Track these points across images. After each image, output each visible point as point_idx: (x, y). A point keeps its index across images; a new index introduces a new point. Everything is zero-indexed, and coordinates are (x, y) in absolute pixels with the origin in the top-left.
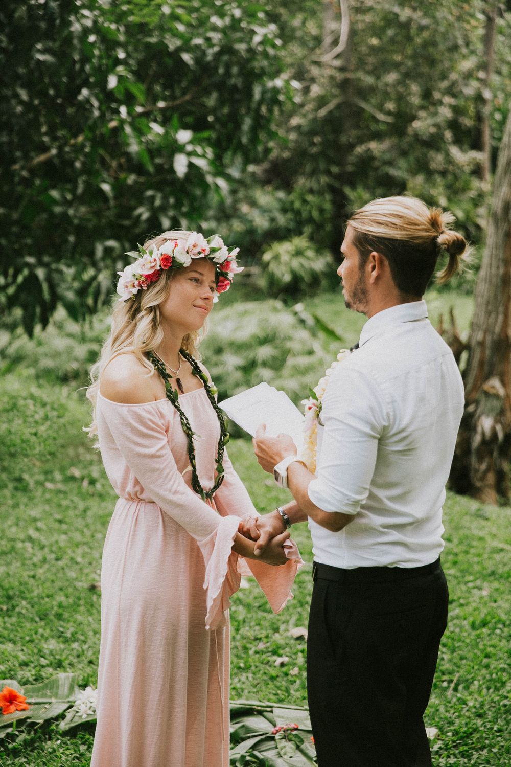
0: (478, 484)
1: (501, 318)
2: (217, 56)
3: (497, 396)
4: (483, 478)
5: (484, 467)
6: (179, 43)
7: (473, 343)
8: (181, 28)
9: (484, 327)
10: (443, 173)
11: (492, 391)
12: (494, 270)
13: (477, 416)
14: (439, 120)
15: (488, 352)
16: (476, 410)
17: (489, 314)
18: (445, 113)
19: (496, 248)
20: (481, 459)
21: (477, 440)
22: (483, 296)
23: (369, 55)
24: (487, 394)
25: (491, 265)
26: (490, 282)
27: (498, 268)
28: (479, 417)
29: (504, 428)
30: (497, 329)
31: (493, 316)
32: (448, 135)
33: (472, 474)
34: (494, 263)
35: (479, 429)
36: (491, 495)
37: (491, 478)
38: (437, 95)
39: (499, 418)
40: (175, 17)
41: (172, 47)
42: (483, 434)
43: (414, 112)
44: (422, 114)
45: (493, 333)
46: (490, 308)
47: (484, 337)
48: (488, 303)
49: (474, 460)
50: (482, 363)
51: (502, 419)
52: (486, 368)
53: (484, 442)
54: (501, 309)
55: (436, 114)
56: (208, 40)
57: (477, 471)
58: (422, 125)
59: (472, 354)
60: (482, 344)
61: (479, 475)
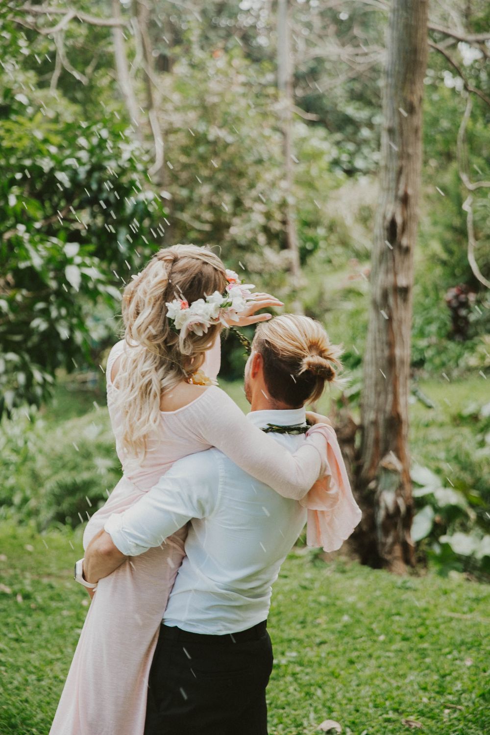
0: (388, 557)
1: (390, 397)
2: (90, 173)
3: (395, 471)
4: (390, 552)
5: (390, 540)
6: (52, 164)
7: (366, 423)
8: (53, 150)
9: (376, 407)
10: (260, 273)
11: (390, 467)
12: (379, 353)
13: (378, 492)
14: (253, 225)
15: (381, 431)
16: (377, 487)
17: (378, 394)
18: (258, 219)
19: (379, 331)
20: (386, 533)
21: (381, 515)
22: (371, 378)
23: (182, 170)
24: (386, 470)
25: (375, 348)
26: (377, 364)
27: (383, 351)
28: (381, 492)
29: (405, 501)
30: (388, 408)
31: (382, 397)
32: (262, 238)
33: (380, 547)
34: (378, 345)
35: (382, 504)
36: (400, 566)
37: (398, 551)
38: (248, 203)
39: (399, 491)
40: (46, 141)
41: (46, 169)
42: (387, 509)
43: (228, 220)
44: (236, 220)
45: (385, 412)
46: (378, 388)
47: (377, 417)
48: (376, 385)
49: (380, 534)
50: (377, 441)
51: (402, 492)
52: (381, 446)
53: (388, 516)
54: (390, 388)
55: (249, 221)
56: (78, 159)
57: (384, 544)
58: (238, 231)
59: (366, 433)
60: (375, 423)
61: (387, 548)
